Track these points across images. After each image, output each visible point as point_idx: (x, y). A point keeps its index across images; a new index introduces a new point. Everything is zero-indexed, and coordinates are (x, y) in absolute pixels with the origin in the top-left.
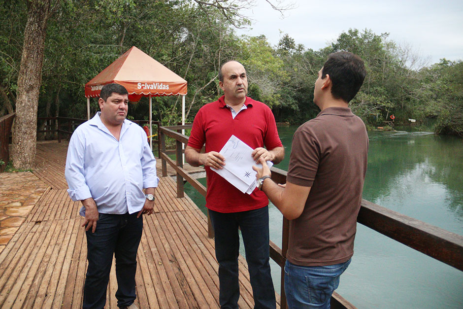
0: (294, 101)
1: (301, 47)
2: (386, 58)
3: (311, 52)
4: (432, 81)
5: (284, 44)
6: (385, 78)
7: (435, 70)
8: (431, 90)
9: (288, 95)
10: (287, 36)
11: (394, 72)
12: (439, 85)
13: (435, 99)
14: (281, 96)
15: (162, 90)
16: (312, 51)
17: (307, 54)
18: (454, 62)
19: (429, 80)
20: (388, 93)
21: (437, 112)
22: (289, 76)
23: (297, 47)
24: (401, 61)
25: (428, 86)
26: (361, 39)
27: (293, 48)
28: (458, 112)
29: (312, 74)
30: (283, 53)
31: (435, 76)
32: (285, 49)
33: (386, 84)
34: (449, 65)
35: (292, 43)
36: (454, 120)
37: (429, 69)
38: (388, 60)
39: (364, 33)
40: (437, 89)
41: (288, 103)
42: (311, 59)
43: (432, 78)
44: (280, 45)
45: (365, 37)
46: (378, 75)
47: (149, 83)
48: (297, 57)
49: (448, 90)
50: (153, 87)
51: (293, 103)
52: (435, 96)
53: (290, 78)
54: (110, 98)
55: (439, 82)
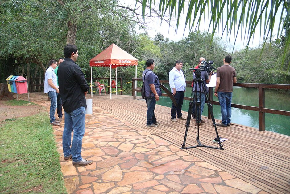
0: (165, 71)
1: (167, 40)
2: (216, 46)
3: (173, 42)
4: (241, 59)
5: (158, 38)
6: (215, 57)
7: (242, 53)
8: (241, 64)
9: (162, 67)
10: (159, 33)
11: (220, 54)
12: (244, 61)
13: (243, 69)
14: (158, 68)
16: (174, 42)
17: (171, 43)
18: (252, 48)
19: (239, 58)
20: (217, 66)
21: (244, 76)
22: (163, 56)
23: (165, 39)
24: (224, 48)
25: (239, 62)
26: (202, 35)
27: (163, 40)
28: (254, 75)
29: (175, 55)
30: (156, 42)
31: (242, 56)
32: (158, 40)
33: (216, 61)
34: (250, 49)
35: (162, 37)
36: (252, 80)
37: (239, 52)
38: (217, 47)
39: (203, 32)
40: (243, 63)
41: (162, 72)
42: (174, 47)
43: (241, 57)
44: (155, 38)
45: (204, 34)
46: (211, 55)
48: (165, 45)
49: (249, 64)
50: (125, 62)
51: (164, 72)
52: (242, 67)
53: (163, 57)
55: (244, 60)
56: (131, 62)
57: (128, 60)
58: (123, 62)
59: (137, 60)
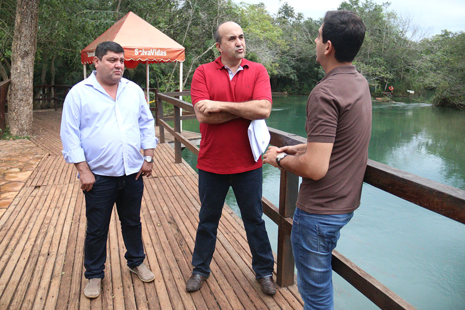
0: (292, 71)
1: (300, 16)
2: (387, 29)
3: (310, 21)
4: (432, 52)
5: (283, 13)
6: (385, 49)
7: (436, 42)
8: (431, 61)
9: (287, 65)
10: (286, 5)
11: (394, 42)
12: (438, 57)
13: (435, 71)
14: (279, 66)
15: (160, 57)
16: (312, 20)
17: (306, 23)
18: (456, 34)
19: (429, 51)
20: (387, 64)
21: (436, 83)
22: (288, 45)
23: (296, 15)
24: (402, 32)
25: (428, 57)
26: (362, 8)
27: (292, 16)
28: (456, 84)
29: (311, 43)
30: (282, 21)
31: (435, 47)
32: (284, 17)
33: (386, 55)
34: (450, 36)
35: (292, 11)
36: (453, 92)
37: (430, 40)
38: (389, 30)
39: (365, 2)
40: (437, 60)
41: (287, 73)
42: (310, 28)
43: (432, 50)
44: (279, 13)
45: (366, 6)
46: (378, 45)
47: (146, 50)
48: (297, 26)
49: (448, 61)
50: (150, 53)
51: (291, 73)
52: (434, 68)
53: (288, 47)
54: (105, 57)
55: (439, 53)
56: (168, 52)
57: (157, 49)
58: (144, 53)
59: (184, 48)
